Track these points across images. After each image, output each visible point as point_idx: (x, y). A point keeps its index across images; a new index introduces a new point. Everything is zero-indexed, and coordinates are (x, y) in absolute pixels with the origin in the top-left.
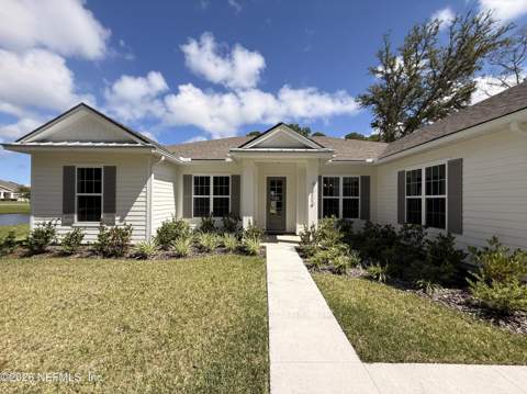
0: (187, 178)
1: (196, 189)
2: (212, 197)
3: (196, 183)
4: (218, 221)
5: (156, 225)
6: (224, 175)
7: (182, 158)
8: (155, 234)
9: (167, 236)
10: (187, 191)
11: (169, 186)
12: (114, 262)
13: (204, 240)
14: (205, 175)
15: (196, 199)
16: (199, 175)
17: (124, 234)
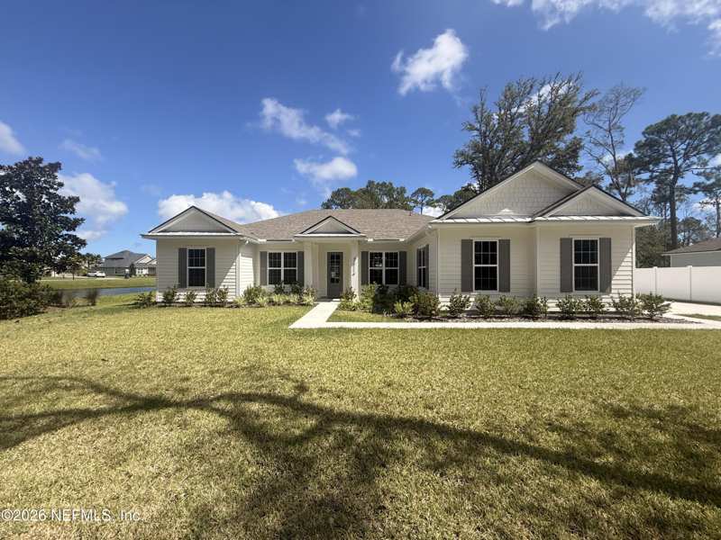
0: (263, 254)
1: (270, 263)
2: (282, 268)
3: (270, 258)
4: (288, 287)
5: (243, 288)
6: (292, 252)
7: (260, 240)
8: (242, 293)
9: (251, 296)
10: (263, 265)
11: (250, 261)
12: (218, 310)
13: (276, 298)
14: (277, 252)
15: (270, 270)
16: (273, 252)
17: (223, 294)
